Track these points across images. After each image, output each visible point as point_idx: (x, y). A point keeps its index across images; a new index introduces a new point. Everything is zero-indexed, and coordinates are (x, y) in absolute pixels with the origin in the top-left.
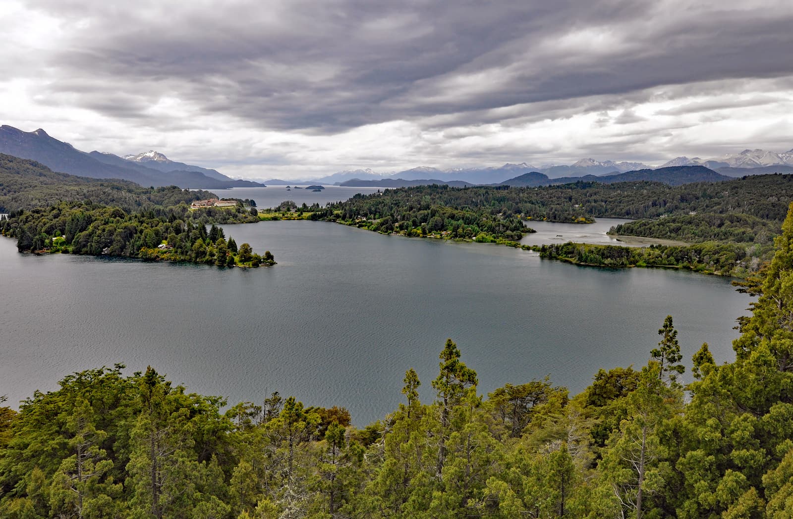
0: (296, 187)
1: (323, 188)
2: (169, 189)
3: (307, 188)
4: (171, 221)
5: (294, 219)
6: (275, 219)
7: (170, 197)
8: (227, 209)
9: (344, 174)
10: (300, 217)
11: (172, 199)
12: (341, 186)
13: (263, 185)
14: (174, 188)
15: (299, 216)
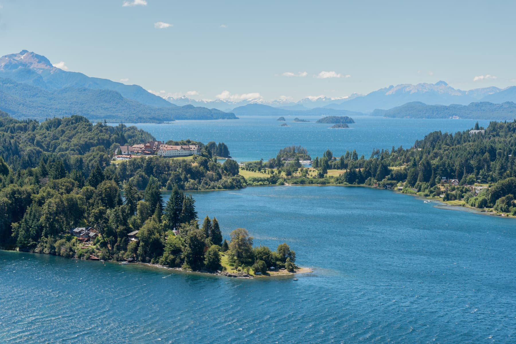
0: (297, 119)
1: (351, 121)
2: (68, 122)
3: (320, 121)
4: (95, 183)
5: (311, 182)
6: (273, 181)
7: (71, 138)
8: (184, 161)
9: (390, 93)
10: (322, 180)
11: (74, 141)
12: (385, 116)
13: (231, 116)
14: (78, 119)
15: (321, 176)
